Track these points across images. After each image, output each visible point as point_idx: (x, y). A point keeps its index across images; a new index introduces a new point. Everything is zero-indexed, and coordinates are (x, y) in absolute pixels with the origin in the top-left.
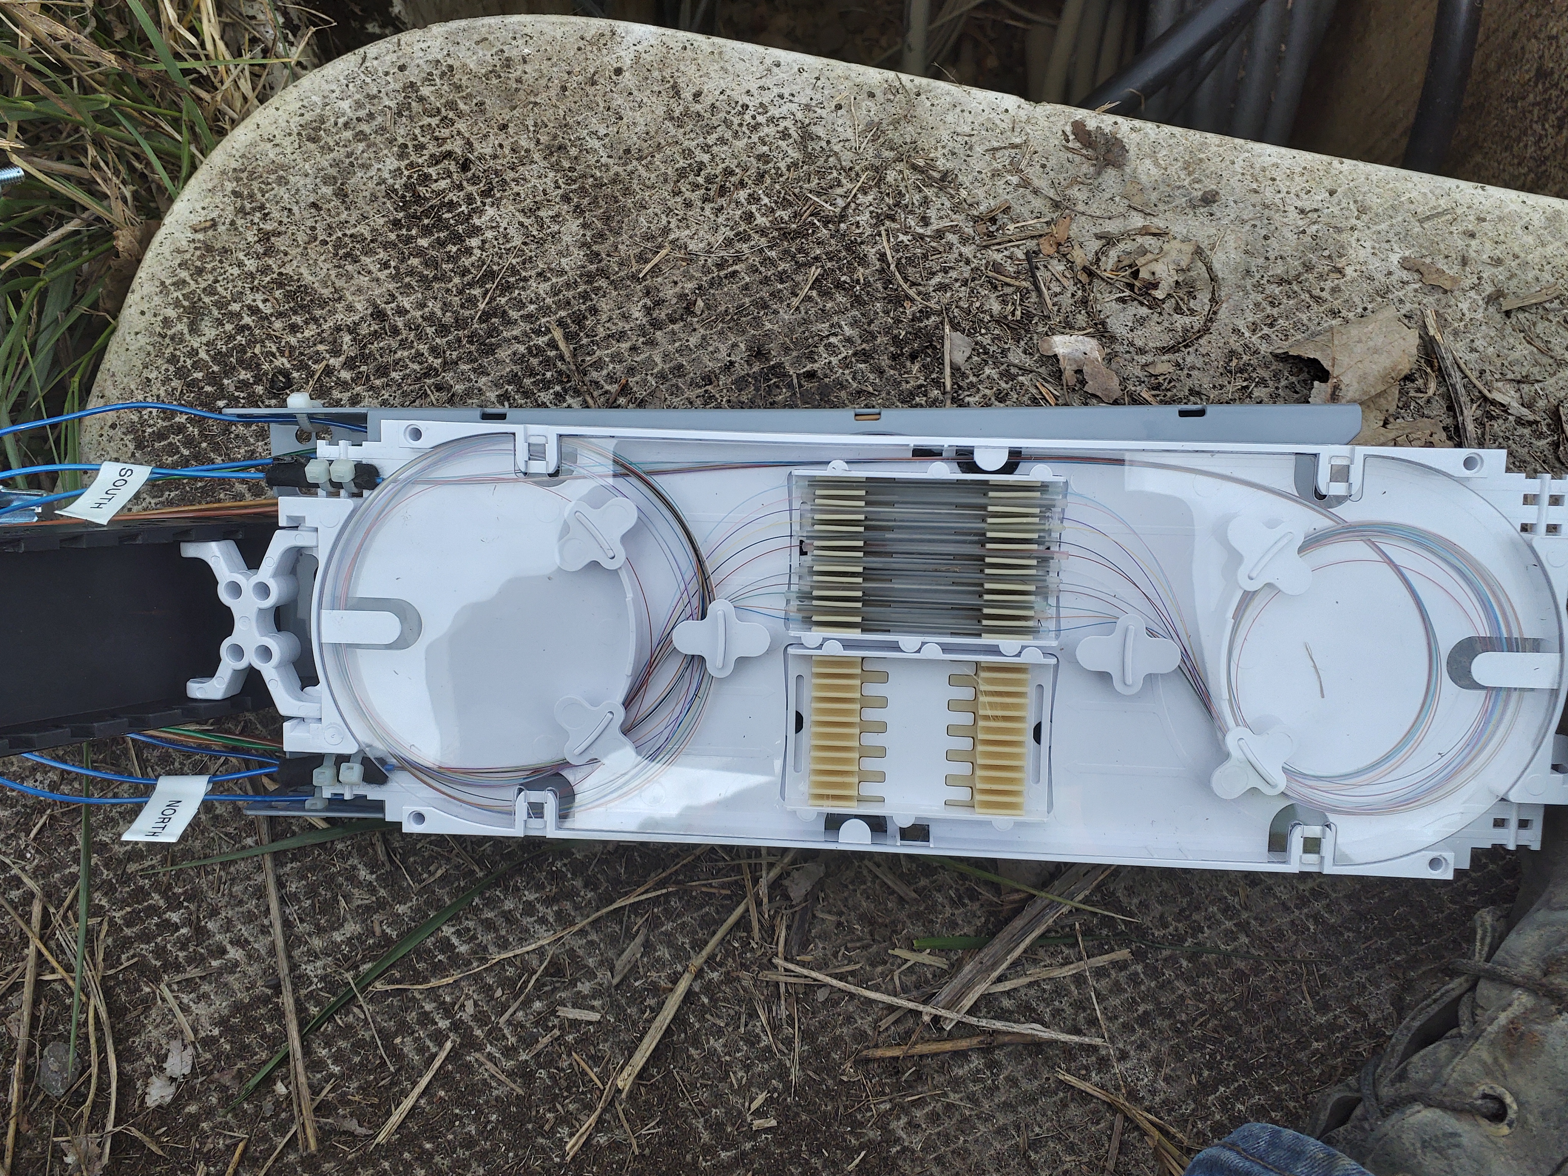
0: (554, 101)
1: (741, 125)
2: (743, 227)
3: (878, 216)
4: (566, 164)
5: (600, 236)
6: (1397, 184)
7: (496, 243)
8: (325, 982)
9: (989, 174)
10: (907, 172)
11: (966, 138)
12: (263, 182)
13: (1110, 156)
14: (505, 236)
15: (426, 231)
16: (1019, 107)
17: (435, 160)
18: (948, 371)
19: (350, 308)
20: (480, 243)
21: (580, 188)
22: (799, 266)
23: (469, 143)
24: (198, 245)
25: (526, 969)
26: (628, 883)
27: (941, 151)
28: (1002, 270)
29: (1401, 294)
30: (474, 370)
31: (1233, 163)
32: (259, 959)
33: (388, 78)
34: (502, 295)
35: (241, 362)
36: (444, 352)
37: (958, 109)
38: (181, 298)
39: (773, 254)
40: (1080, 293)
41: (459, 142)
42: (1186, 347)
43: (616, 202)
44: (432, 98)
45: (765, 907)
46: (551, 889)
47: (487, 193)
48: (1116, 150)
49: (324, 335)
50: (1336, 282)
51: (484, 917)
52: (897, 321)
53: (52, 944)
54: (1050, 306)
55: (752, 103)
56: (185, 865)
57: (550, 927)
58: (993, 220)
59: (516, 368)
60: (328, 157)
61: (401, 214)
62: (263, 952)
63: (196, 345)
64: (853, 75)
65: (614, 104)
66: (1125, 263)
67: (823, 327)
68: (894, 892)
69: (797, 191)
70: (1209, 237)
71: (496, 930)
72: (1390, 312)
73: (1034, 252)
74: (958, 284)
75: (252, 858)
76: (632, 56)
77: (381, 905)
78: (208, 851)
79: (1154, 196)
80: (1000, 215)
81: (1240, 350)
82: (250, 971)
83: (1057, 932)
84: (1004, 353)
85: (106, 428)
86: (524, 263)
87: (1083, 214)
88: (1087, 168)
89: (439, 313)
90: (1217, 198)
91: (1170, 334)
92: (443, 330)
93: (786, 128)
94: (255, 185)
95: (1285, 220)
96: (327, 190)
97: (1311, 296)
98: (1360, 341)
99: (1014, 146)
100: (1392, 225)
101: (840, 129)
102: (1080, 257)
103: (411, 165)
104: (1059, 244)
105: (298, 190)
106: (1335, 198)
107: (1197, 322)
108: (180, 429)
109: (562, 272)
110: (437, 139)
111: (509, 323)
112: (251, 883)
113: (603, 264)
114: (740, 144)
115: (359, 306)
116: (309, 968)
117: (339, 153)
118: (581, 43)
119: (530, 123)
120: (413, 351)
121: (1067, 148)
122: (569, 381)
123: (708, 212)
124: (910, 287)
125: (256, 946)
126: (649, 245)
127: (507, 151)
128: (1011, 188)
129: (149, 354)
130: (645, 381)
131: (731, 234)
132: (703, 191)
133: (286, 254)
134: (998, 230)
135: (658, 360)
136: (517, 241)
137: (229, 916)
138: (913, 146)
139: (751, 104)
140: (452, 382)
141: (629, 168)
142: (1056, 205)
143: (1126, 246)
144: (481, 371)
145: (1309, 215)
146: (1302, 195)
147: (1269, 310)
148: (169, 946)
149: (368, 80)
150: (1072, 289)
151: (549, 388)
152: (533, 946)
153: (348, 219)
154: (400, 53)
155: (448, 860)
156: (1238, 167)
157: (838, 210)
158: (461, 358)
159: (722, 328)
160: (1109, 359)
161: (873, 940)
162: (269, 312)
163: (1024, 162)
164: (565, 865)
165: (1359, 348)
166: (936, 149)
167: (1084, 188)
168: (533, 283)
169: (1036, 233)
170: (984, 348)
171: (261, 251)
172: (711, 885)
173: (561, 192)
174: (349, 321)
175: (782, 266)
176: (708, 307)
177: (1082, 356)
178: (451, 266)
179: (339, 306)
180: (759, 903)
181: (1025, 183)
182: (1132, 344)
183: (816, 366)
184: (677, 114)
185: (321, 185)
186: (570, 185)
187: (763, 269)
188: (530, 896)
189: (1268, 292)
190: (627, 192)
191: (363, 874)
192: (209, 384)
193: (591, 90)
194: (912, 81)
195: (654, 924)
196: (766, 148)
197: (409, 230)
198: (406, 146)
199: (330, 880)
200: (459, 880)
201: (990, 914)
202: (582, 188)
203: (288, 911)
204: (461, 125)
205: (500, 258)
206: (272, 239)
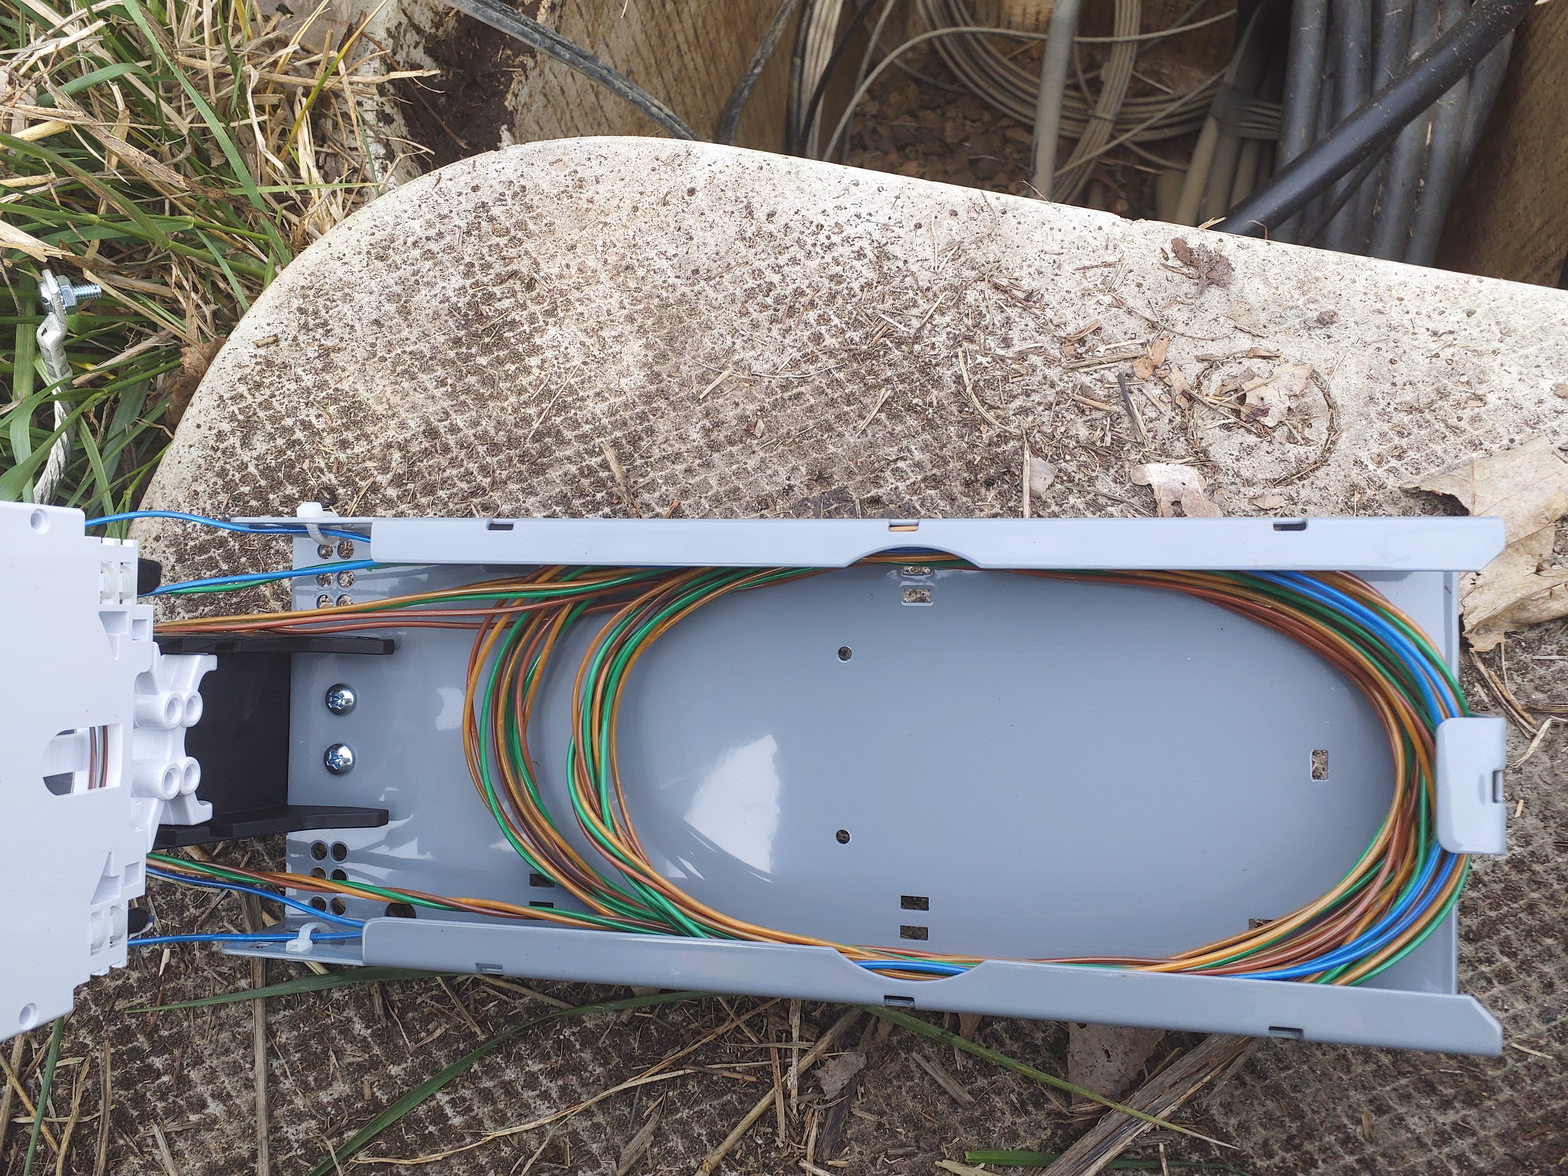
0: (624, 220)
1: (814, 245)
2: (811, 348)
3: (956, 337)
4: (632, 284)
5: (662, 357)
6: (1547, 304)
7: (555, 362)
8: (306, 1149)
9: (1079, 294)
10: (988, 292)
11: (1055, 257)
12: (328, 299)
13: (1214, 275)
14: (566, 355)
15: (486, 350)
16: (1114, 224)
17: (501, 280)
18: (1026, 499)
19: (403, 425)
20: (540, 362)
21: (645, 308)
22: (868, 388)
23: (537, 264)
24: (259, 360)
25: (522, 1150)
26: (642, 1060)
27: (1026, 270)
28: (1090, 393)
29: (1555, 424)
30: (523, 490)
31: (1354, 282)
32: (240, 1116)
33: (460, 198)
34: (558, 414)
35: (288, 477)
36: (494, 471)
37: (1047, 227)
38: (237, 412)
39: (841, 376)
40: (1178, 419)
41: (526, 261)
42: (1299, 479)
43: (681, 322)
44: (503, 218)
45: (794, 1101)
46: (557, 1061)
47: (550, 313)
48: (1220, 268)
49: (373, 451)
50: (1476, 410)
51: (482, 1086)
52: (973, 446)
53: (31, 1083)
54: (1144, 432)
55: (828, 223)
56: (175, 1005)
57: (553, 1104)
58: (1082, 342)
59: (566, 489)
60: (394, 275)
61: (463, 333)
62: (244, 1109)
63: (246, 459)
64: (935, 194)
65: (685, 225)
66: (1230, 387)
67: (892, 451)
68: (945, 1092)
69: (869, 312)
70: (1326, 360)
71: (494, 1103)
72: (1543, 444)
73: (1127, 375)
74: (1042, 408)
75: (244, 1002)
76: (706, 176)
77: (374, 1064)
78: (199, 991)
79: (1263, 317)
80: (1090, 337)
81: (1364, 484)
82: (229, 1129)
83: (1137, 1153)
84: (1091, 480)
85: (150, 540)
86: (583, 382)
87: (1183, 335)
88: (1188, 287)
89: (492, 432)
90: (1335, 319)
91: (1282, 464)
92: (495, 448)
93: (861, 248)
94: (321, 301)
95: (1415, 343)
96: (391, 308)
97: (1447, 426)
98: (1505, 476)
99: (1107, 265)
100: (1542, 349)
101: (918, 249)
102: (1179, 380)
103: (476, 284)
104: (1156, 367)
105: (362, 307)
106: (1473, 320)
107: (1313, 453)
108: (222, 543)
109: (621, 392)
110: (504, 259)
111: (562, 442)
112: (240, 1030)
113: (662, 385)
114: (813, 264)
115: (412, 424)
116: (290, 1131)
117: (406, 271)
118: (656, 164)
119: (599, 242)
120: (462, 470)
121: (1166, 267)
122: (618, 503)
123: (775, 333)
124: (987, 410)
125: (238, 1101)
126: (712, 366)
127: (573, 270)
128: (1103, 308)
129: (200, 467)
130: (698, 504)
131: (798, 355)
132: (771, 312)
133: (343, 370)
134: (1087, 352)
135: (713, 482)
136: (577, 362)
137: (213, 1065)
138: (997, 265)
139: (826, 224)
140: (499, 502)
141: (696, 288)
142: (1153, 326)
143: (1233, 369)
144: (530, 491)
145: (1443, 337)
146: (1435, 315)
147: (1397, 440)
148: (148, 1094)
149: (441, 200)
150: (1170, 414)
151: (598, 510)
152: (532, 1125)
153: (409, 336)
154: (475, 174)
155: (449, 1018)
156: (1359, 286)
157: (912, 331)
158: (510, 478)
159: (783, 451)
160: (1212, 490)
161: (919, 1148)
162: (320, 427)
163: (1118, 281)
164: (574, 1034)
165: (1504, 484)
166: (1021, 268)
167: (1185, 308)
168: (590, 403)
169: (1130, 355)
170: (1069, 475)
171: (320, 367)
172: (734, 1070)
173: (625, 312)
174: (400, 438)
175: (850, 388)
176: (770, 429)
177: (1180, 487)
178: (508, 385)
179: (392, 423)
180: (787, 1096)
181: (1119, 303)
182: (1237, 475)
183: (881, 492)
184: (748, 234)
185: (384, 302)
186: (635, 305)
187: (829, 391)
188: (534, 1067)
189: (1394, 420)
190: (693, 312)
191: (358, 1027)
192: (254, 498)
193: (662, 210)
194: (998, 199)
195: (667, 1109)
196: (839, 269)
197: (469, 348)
198: (473, 265)
199: (322, 1035)
200: (458, 1042)
201: (1059, 1126)
202: (647, 309)
203: (275, 1065)
204: (529, 245)
205: (559, 377)
206: (332, 354)
